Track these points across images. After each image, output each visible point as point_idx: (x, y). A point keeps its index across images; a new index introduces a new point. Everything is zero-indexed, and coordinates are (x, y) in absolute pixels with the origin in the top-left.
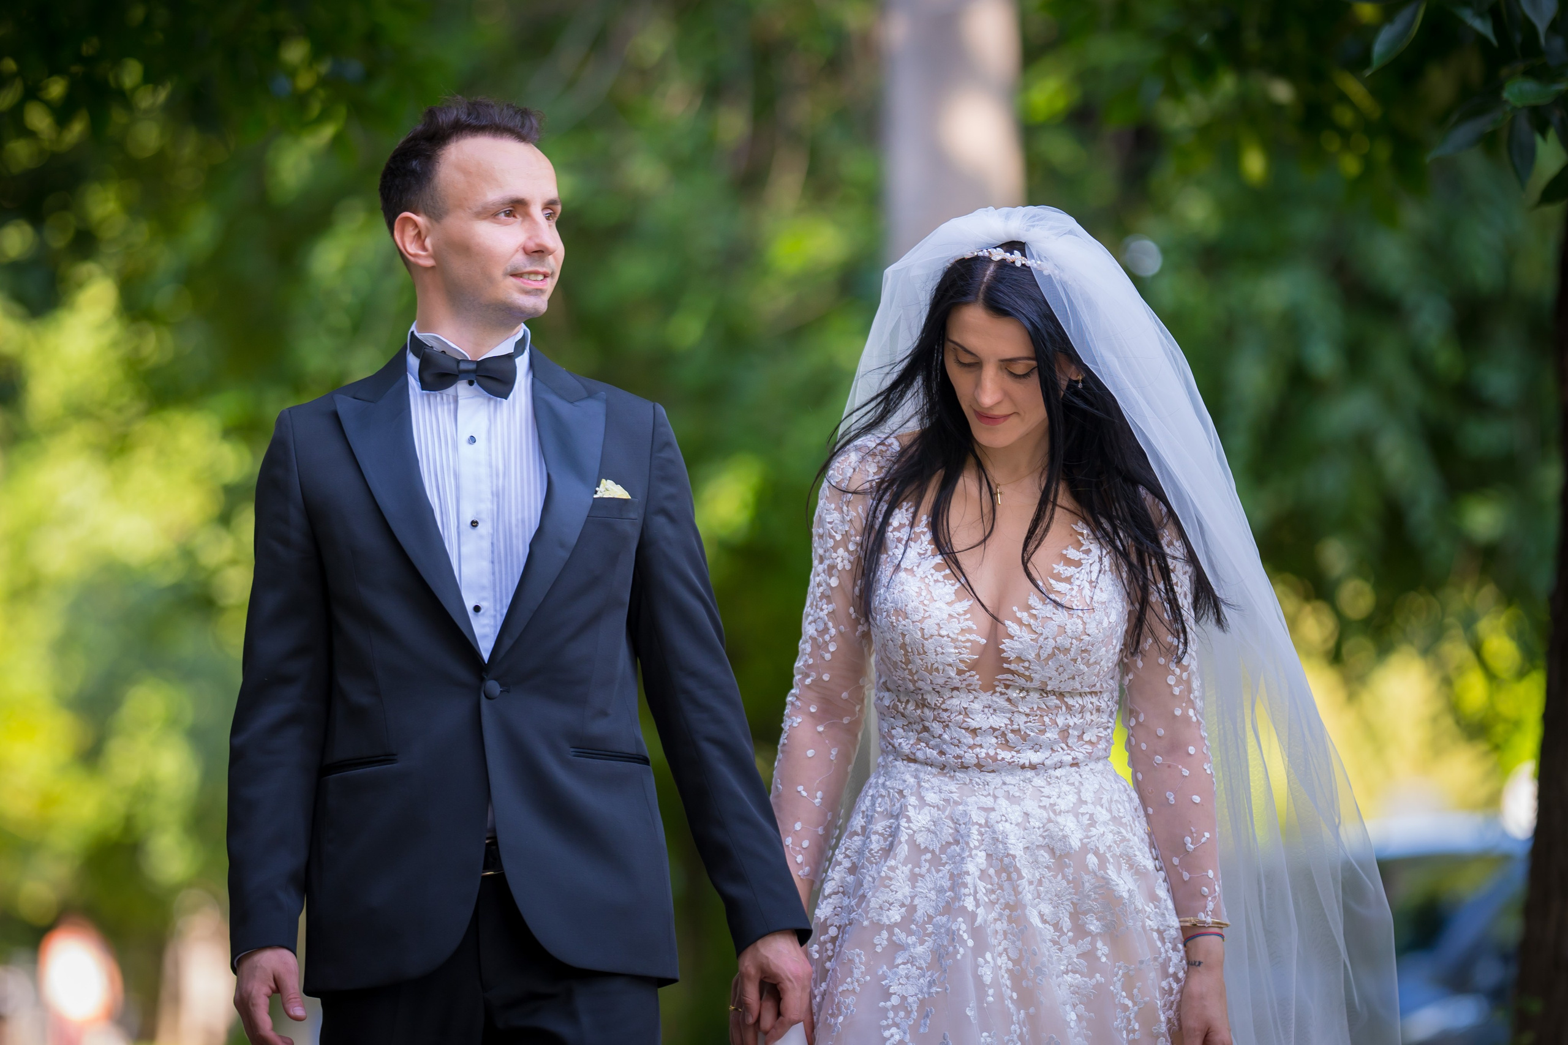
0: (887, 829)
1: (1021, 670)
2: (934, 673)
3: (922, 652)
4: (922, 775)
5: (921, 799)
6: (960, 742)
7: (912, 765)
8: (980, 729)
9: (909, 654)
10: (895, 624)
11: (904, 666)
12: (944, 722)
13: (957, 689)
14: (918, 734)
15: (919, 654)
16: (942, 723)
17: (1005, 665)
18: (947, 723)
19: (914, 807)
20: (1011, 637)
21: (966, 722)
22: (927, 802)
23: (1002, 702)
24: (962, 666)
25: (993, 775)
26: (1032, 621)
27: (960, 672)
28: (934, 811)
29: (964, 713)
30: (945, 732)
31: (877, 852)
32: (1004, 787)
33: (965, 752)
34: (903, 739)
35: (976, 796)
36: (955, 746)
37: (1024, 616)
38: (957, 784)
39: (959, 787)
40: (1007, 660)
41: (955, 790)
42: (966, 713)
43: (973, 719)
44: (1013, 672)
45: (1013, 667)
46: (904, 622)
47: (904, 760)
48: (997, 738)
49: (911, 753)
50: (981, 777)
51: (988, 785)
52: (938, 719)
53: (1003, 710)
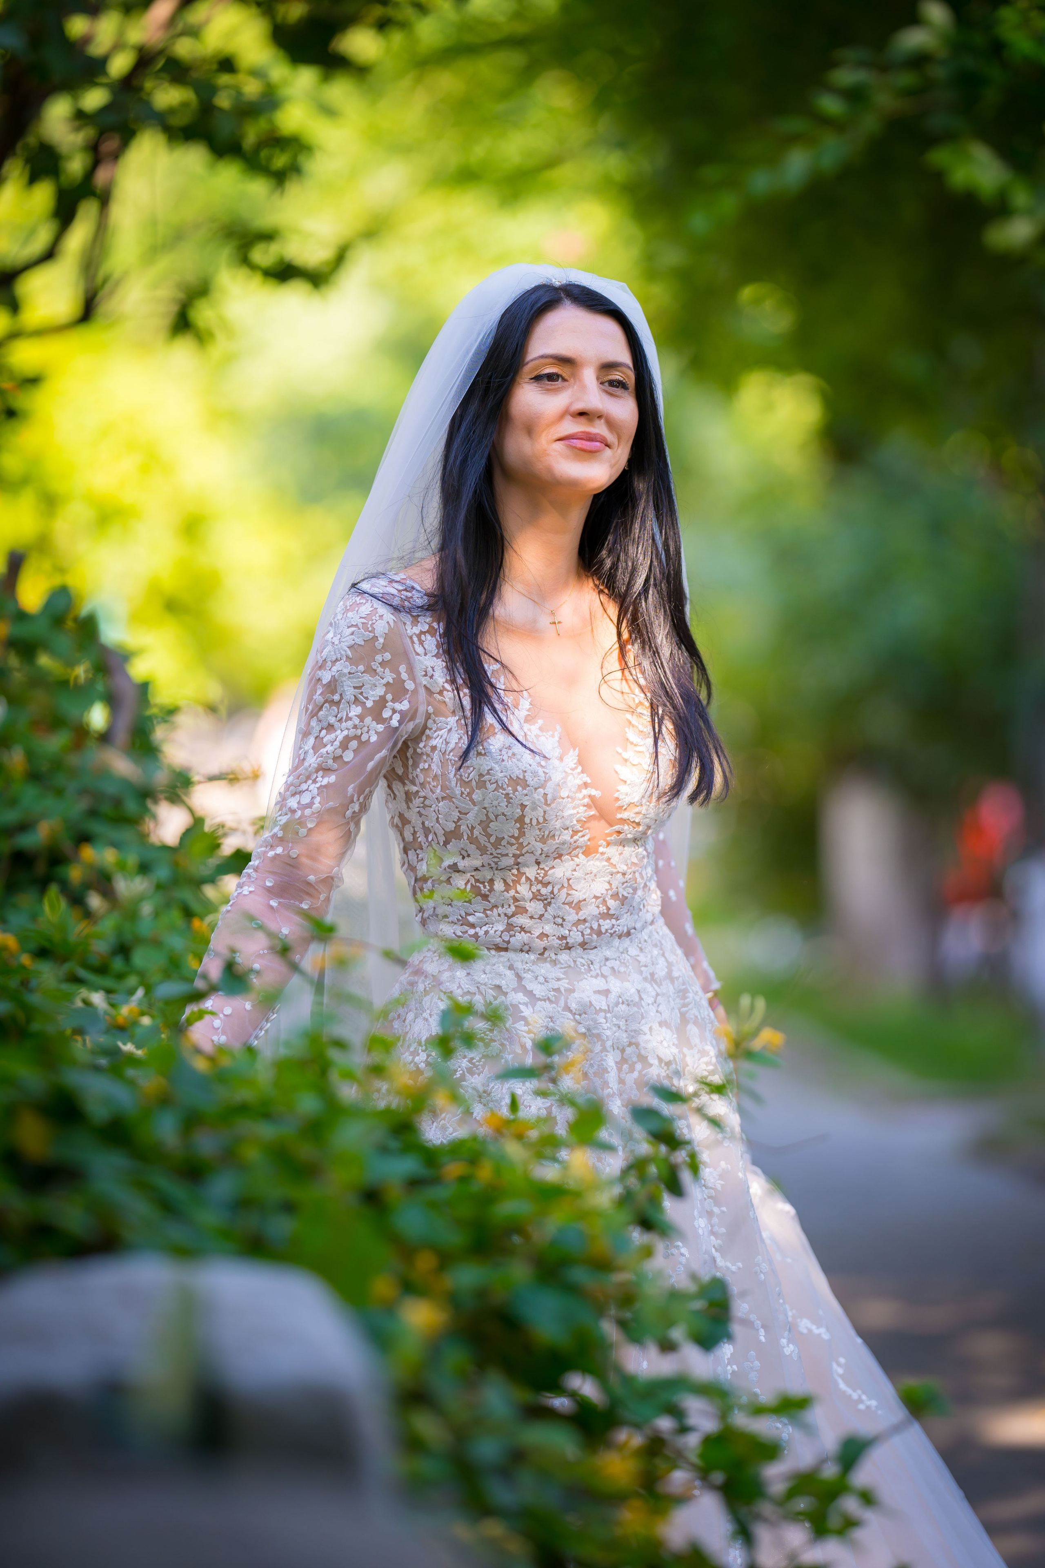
0: (488, 1033)
1: (633, 817)
2: (550, 841)
3: (542, 821)
4: (519, 965)
5: (530, 994)
6: (564, 920)
7: (503, 953)
8: (585, 900)
9: (526, 826)
10: (511, 795)
11: (513, 841)
12: (546, 899)
13: (560, 857)
14: (509, 918)
15: (538, 823)
16: (543, 901)
17: (618, 816)
18: (549, 900)
19: (526, 1004)
20: (624, 782)
21: (570, 895)
22: (537, 996)
23: (601, 862)
24: (577, 827)
25: (595, 951)
27: (575, 833)
28: (547, 1005)
29: (566, 885)
30: (546, 911)
31: (479, 1061)
32: (608, 963)
33: (570, 931)
34: (487, 926)
35: (586, 979)
36: (558, 925)
37: (630, 756)
38: (562, 968)
39: (564, 971)
40: (621, 810)
41: (562, 976)
42: (569, 884)
43: (577, 891)
44: (624, 822)
45: (625, 815)
46: (525, 792)
47: (491, 949)
48: (598, 907)
49: (504, 941)
50: (584, 956)
51: (592, 964)
52: (539, 897)
53: (604, 873)
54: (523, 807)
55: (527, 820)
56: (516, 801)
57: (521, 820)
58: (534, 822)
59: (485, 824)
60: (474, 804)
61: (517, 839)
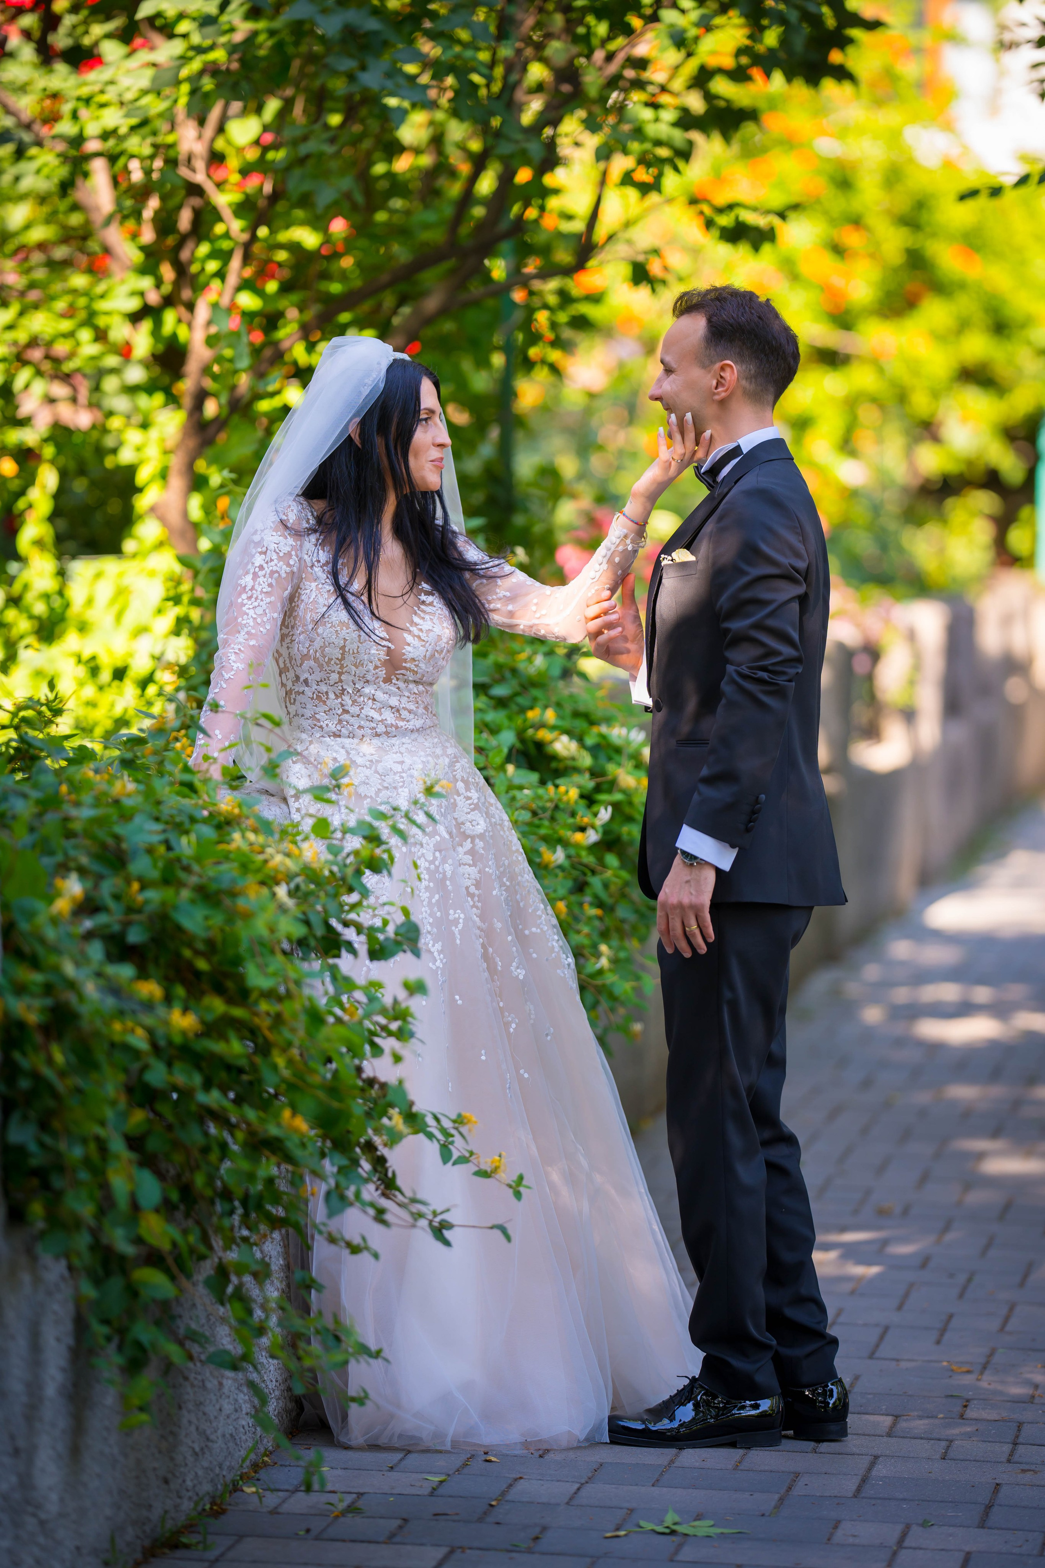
1: (413, 667)
2: (360, 668)
3: (355, 651)
6: (372, 719)
8: (383, 709)
9: (345, 653)
10: (339, 632)
11: (336, 661)
13: (368, 681)
14: (339, 716)
15: (353, 653)
16: (358, 706)
17: (404, 664)
18: (361, 706)
20: (409, 645)
21: (374, 704)
23: (394, 689)
24: (378, 664)
25: (395, 738)
26: (421, 634)
27: (376, 667)
29: (372, 698)
33: (377, 725)
36: (369, 721)
37: (416, 632)
39: (376, 750)
40: (405, 661)
43: (378, 702)
44: (406, 669)
45: (408, 665)
46: (347, 631)
47: (331, 736)
48: (393, 713)
49: (338, 730)
50: (388, 741)
52: (356, 704)
53: (395, 695)
54: (345, 640)
55: (347, 649)
56: (341, 636)
57: (343, 648)
58: (351, 652)
59: (322, 648)
60: (318, 635)
61: (340, 660)
